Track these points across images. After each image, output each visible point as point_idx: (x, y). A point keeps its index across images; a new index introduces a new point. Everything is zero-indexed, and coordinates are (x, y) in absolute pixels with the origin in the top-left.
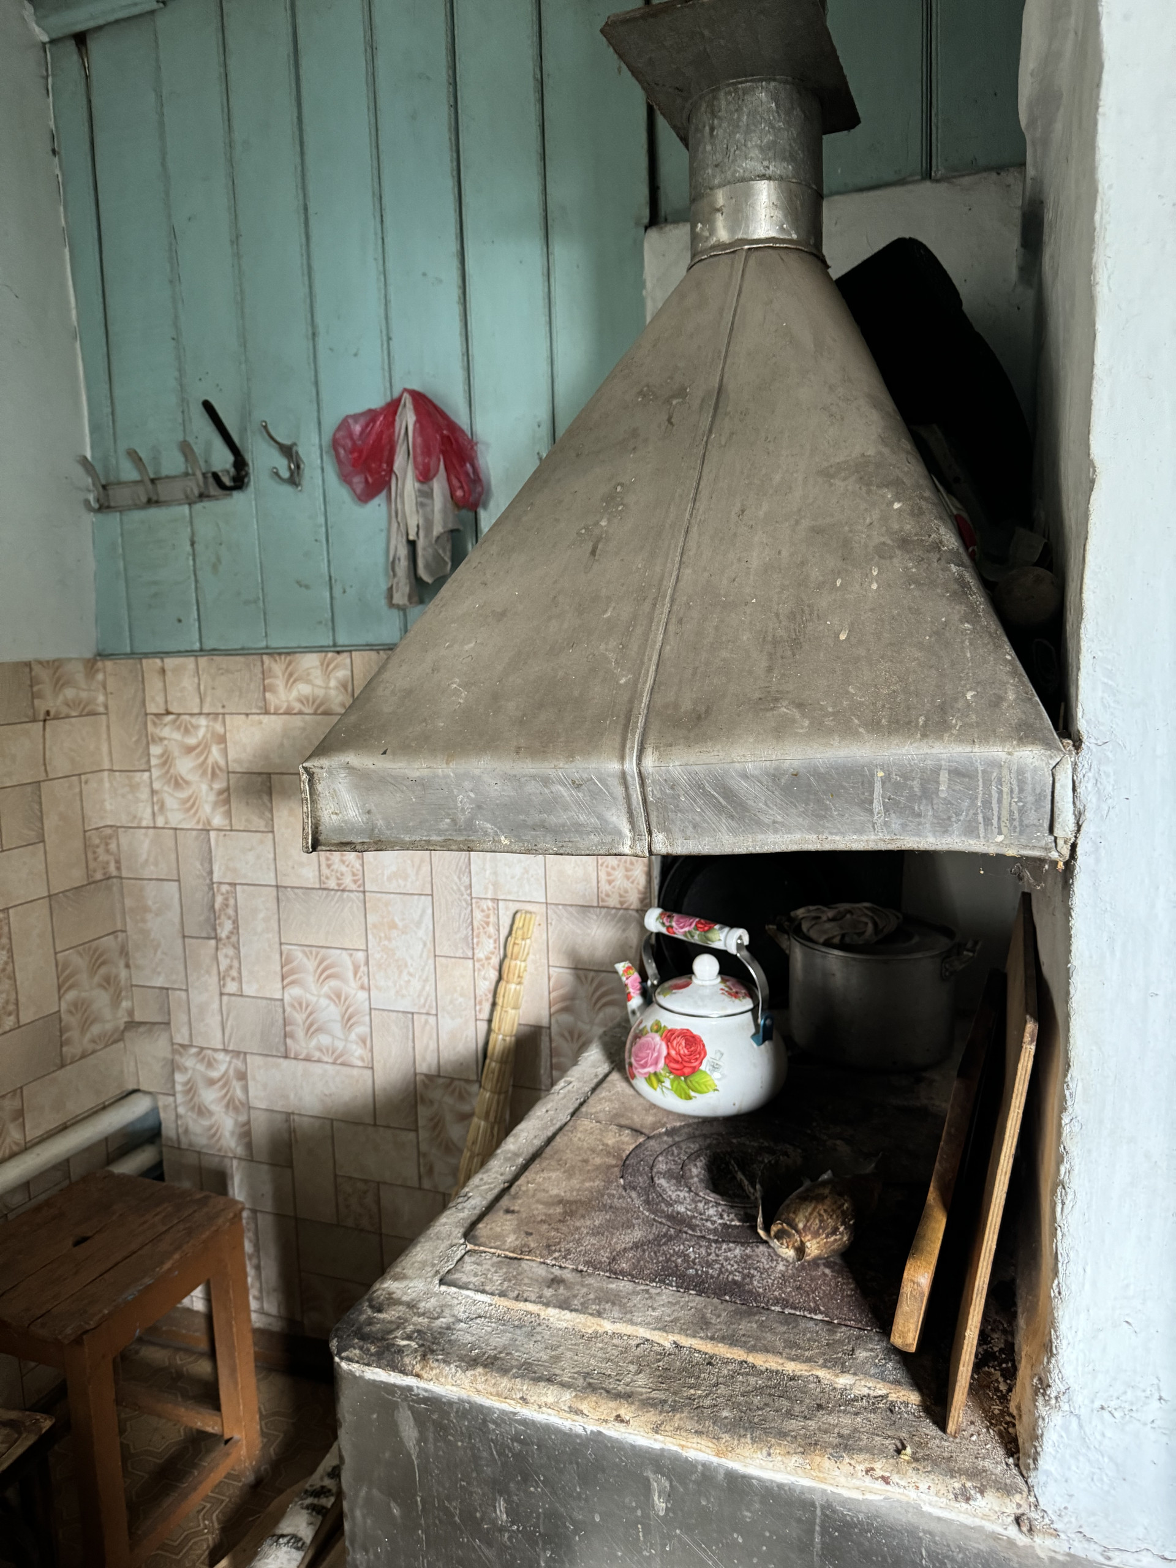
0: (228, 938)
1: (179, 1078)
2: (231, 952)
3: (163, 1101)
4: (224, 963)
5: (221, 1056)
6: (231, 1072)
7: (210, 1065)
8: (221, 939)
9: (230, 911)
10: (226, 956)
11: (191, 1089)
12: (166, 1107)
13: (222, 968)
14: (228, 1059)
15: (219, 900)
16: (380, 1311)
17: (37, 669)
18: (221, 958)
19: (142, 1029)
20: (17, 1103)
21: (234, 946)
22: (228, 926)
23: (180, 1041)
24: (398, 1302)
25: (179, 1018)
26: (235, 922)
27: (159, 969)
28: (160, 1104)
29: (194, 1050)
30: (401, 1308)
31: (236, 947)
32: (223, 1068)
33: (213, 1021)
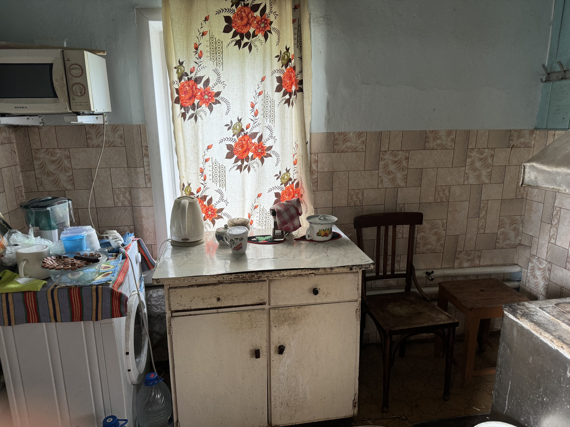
0: (555, 225)
1: (530, 264)
2: (555, 230)
3: (524, 270)
4: (552, 233)
5: (544, 262)
6: (546, 268)
7: (540, 263)
8: (553, 225)
9: (558, 217)
10: (553, 231)
11: (533, 269)
12: (524, 272)
13: (551, 234)
14: (546, 263)
15: (555, 212)
16: (519, 305)
17: (513, 132)
18: (551, 231)
19: (522, 247)
20: (479, 254)
21: (556, 228)
22: (556, 221)
23: (533, 253)
24: (525, 306)
25: (534, 246)
26: (559, 221)
27: (532, 230)
28: (523, 271)
29: (537, 257)
30: (524, 307)
31: (557, 229)
32: (544, 266)
33: (544, 250)
